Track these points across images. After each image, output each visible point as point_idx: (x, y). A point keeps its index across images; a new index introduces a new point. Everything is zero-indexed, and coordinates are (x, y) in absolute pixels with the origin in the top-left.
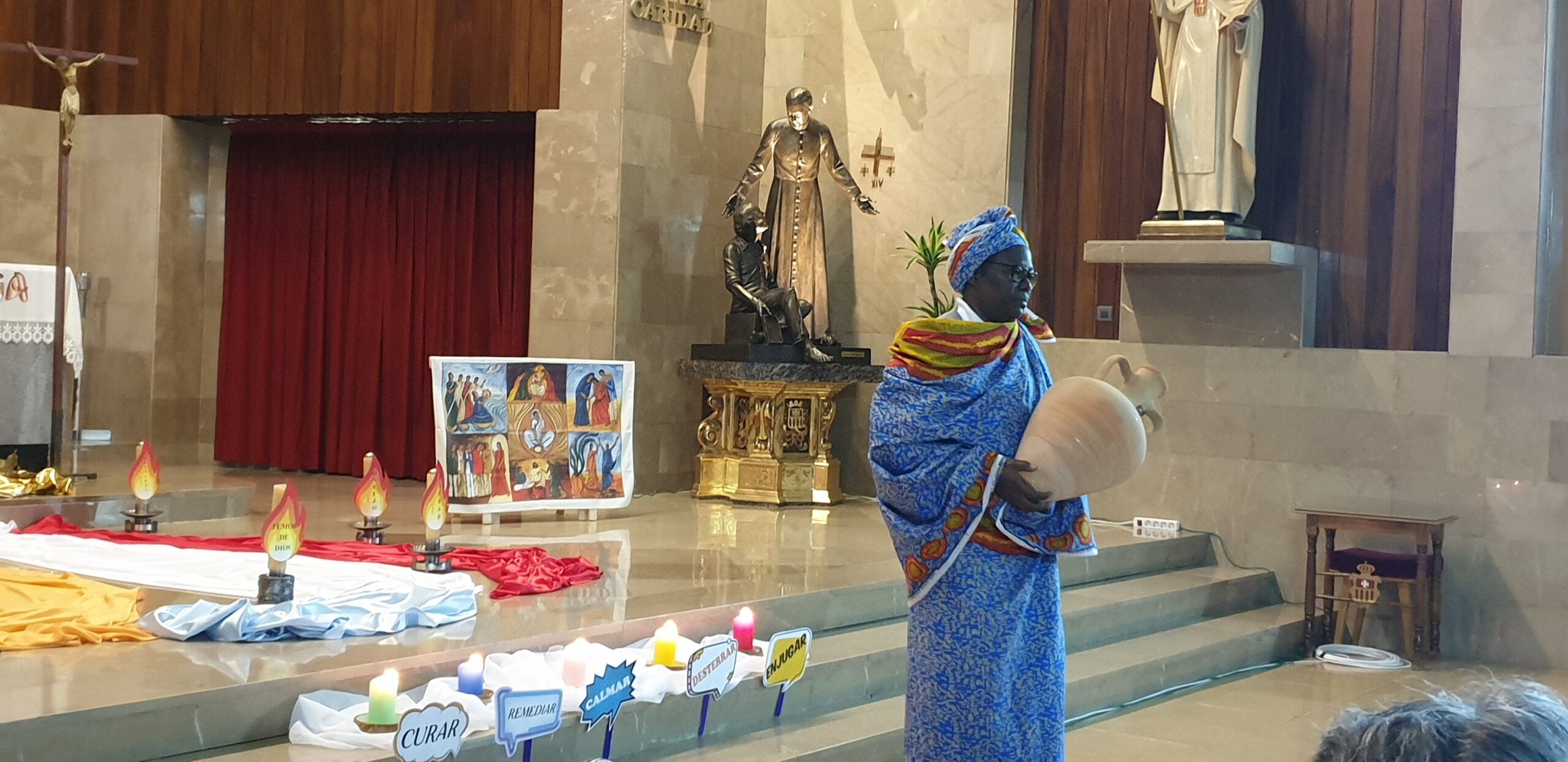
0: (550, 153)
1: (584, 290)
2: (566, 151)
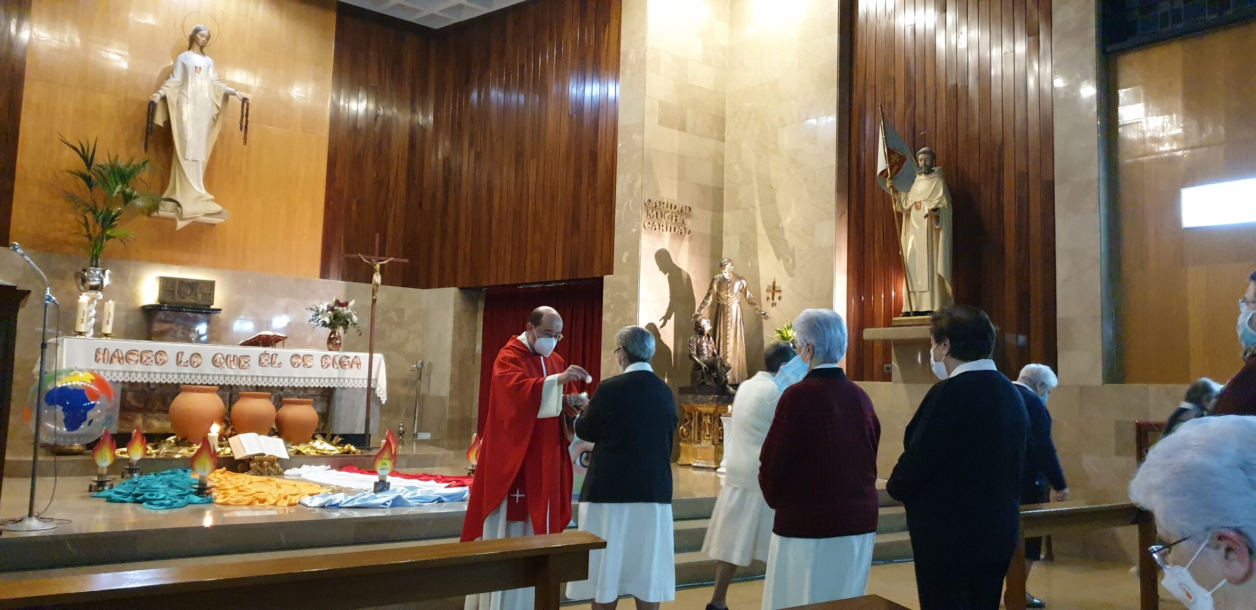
2: (617, 295)
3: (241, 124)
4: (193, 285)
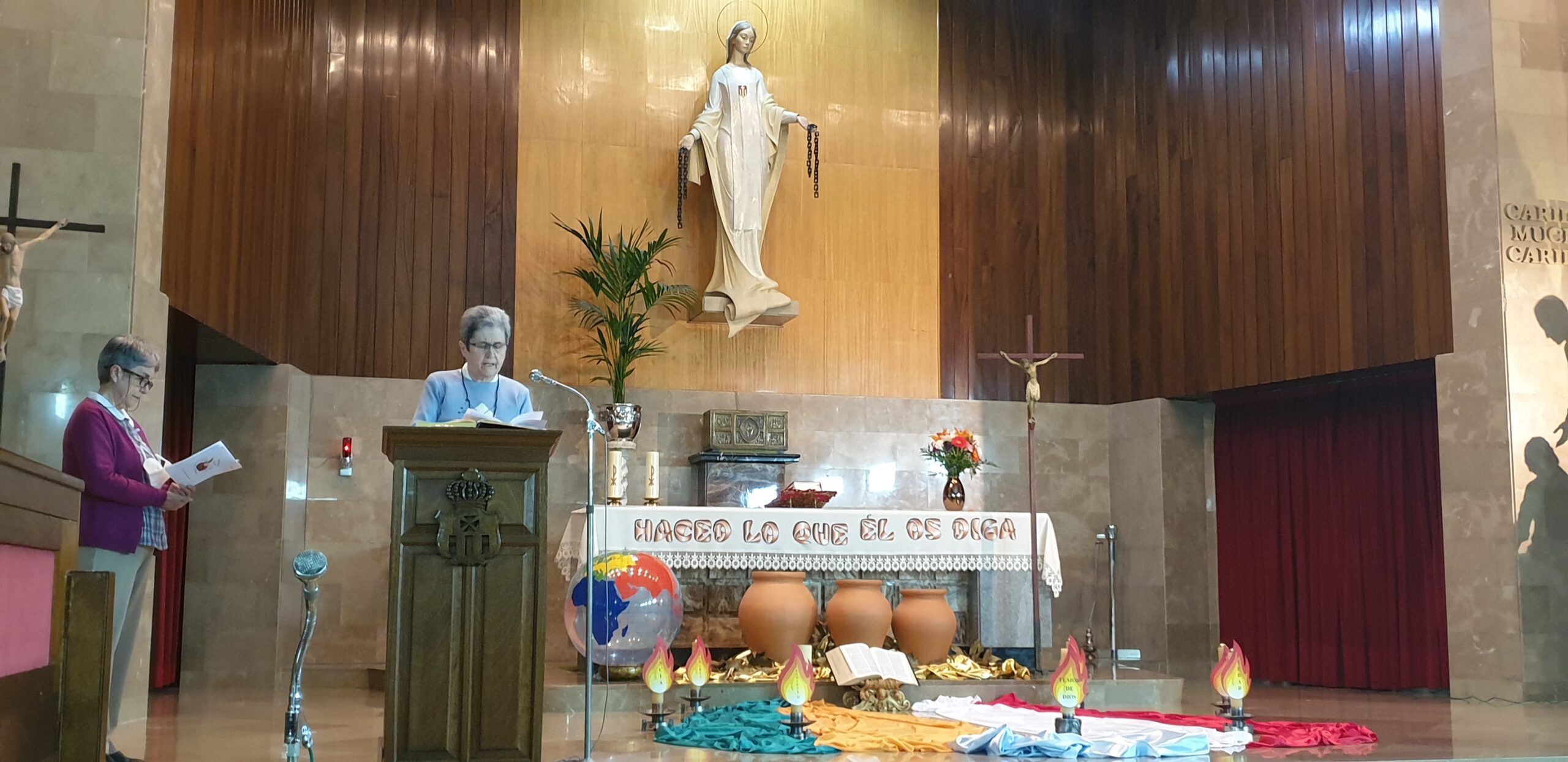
0: (1449, 392)
1: (1486, 511)
2: (1462, 389)
3: (809, 166)
4: (756, 421)
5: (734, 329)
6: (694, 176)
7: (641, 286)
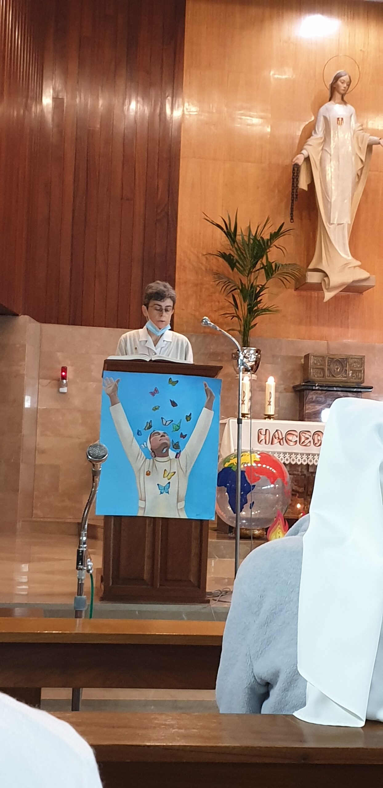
4: (343, 362)
5: (328, 295)
6: (303, 185)
7: (263, 265)
